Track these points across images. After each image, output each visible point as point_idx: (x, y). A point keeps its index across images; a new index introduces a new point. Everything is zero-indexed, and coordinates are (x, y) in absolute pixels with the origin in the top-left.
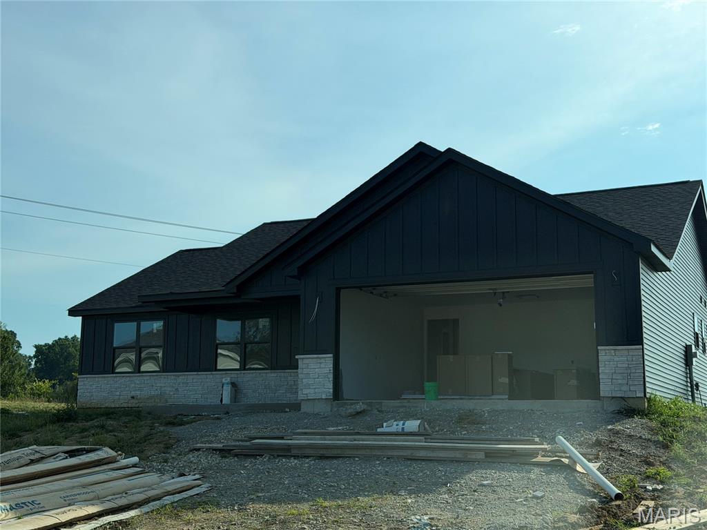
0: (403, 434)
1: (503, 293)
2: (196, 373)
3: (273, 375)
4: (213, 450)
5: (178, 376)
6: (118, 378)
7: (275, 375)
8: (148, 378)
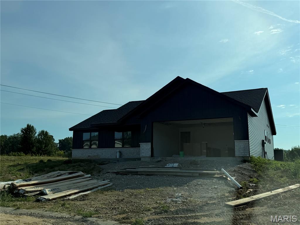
0: (173, 168)
1: (204, 123)
4: (114, 172)
8: (93, 150)
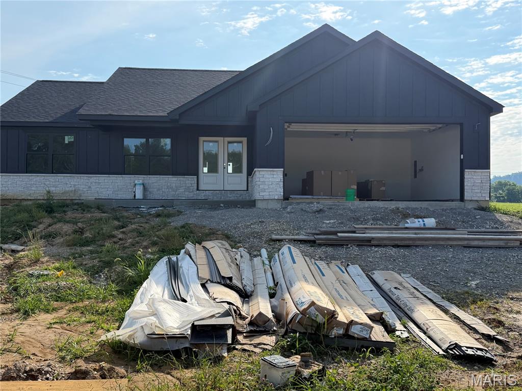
1: (347, 132)
2: (107, 175)
3: (174, 179)
5: (91, 177)
6: (33, 177)
7: (176, 179)
8: (62, 178)
